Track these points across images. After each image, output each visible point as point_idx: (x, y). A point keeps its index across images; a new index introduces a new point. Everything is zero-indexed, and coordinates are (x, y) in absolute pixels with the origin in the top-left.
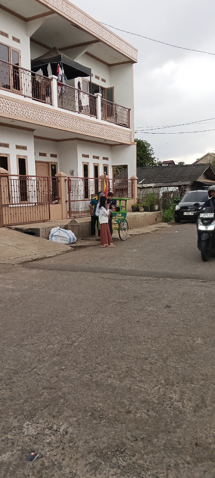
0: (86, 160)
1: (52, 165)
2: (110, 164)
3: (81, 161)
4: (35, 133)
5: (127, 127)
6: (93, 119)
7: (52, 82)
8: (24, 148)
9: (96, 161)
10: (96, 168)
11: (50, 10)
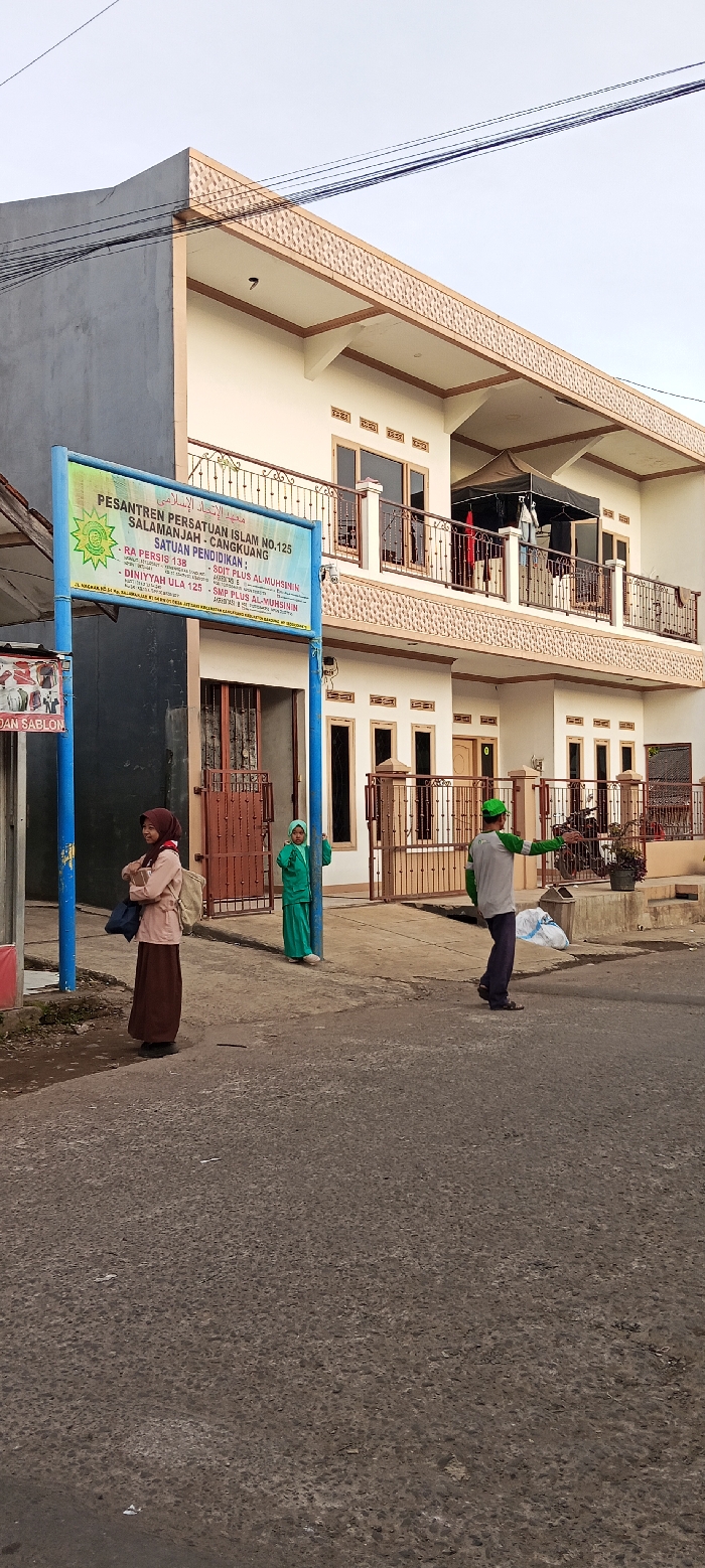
0: (575, 731)
1: (484, 746)
2: (639, 739)
3: (563, 734)
4: (456, 667)
5: (690, 642)
6: (603, 626)
7: (507, 543)
8: (427, 706)
9: (602, 733)
10: (601, 752)
11: (505, 372)
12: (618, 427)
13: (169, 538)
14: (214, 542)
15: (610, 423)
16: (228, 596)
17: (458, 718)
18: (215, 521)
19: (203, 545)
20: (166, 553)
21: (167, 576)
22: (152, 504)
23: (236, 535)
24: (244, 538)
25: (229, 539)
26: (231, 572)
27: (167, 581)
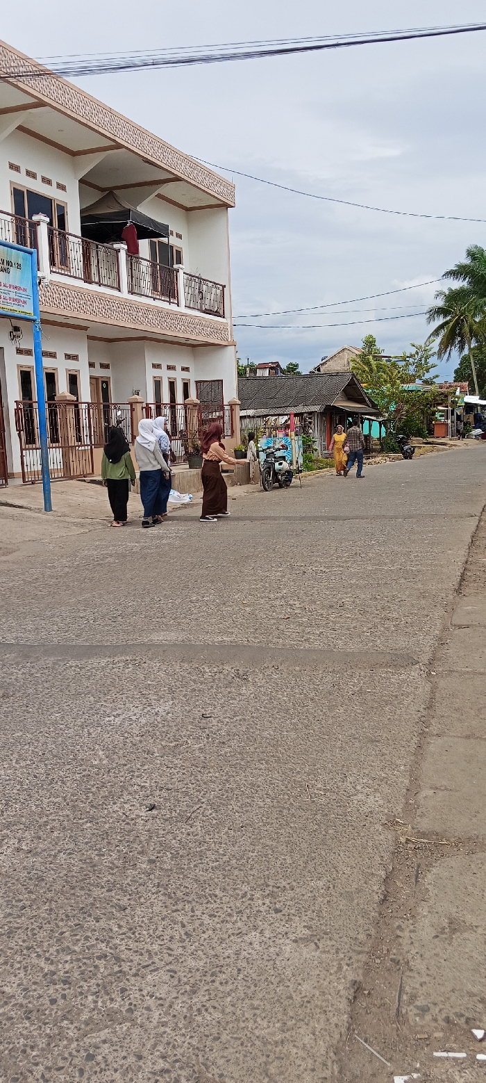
0: (157, 372)
1: (103, 382)
2: (192, 377)
3: (151, 375)
4: (89, 332)
5: (220, 316)
6: (173, 307)
7: (118, 253)
8: (75, 358)
9: (172, 374)
10: (172, 385)
11: (114, 144)
12: (178, 179)
15: (173, 176)
17: (91, 365)
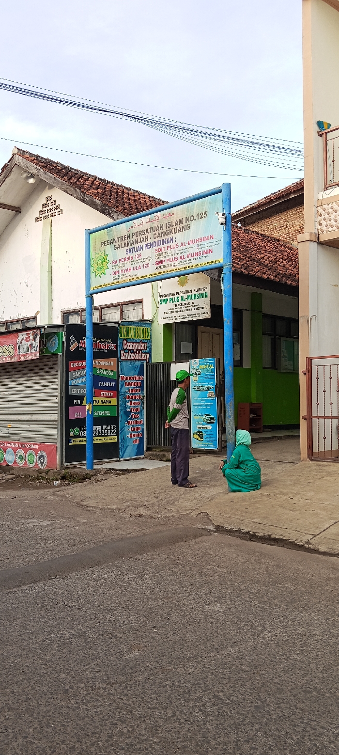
13: (133, 246)
14: (155, 236)
16: (165, 264)
18: (156, 224)
19: (149, 241)
20: (132, 254)
21: (132, 267)
22: (124, 233)
23: (169, 224)
24: (174, 224)
25: (165, 230)
26: (166, 248)
27: (132, 269)
